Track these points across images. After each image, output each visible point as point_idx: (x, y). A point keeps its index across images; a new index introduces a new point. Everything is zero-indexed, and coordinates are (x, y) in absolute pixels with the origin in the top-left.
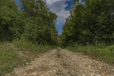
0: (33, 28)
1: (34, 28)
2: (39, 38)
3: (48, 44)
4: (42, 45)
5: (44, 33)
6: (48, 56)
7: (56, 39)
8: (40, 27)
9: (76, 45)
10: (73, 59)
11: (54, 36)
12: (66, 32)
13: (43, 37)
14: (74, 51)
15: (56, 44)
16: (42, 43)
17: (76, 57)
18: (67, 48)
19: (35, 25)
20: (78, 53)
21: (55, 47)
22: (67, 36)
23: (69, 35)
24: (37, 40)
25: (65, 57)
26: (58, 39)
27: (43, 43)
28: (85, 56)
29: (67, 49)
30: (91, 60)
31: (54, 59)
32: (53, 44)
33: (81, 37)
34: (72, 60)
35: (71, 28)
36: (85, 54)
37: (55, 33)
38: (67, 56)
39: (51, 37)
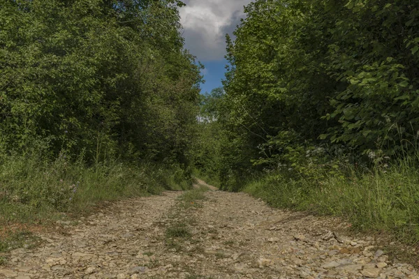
0: (10, 43)
1: (22, 41)
2: (56, 112)
3: (121, 156)
4: (74, 160)
5: (92, 81)
6: (110, 236)
7: (185, 119)
8: (60, 36)
9: (310, 167)
10: (261, 260)
11: (171, 100)
12: (248, 79)
13: (87, 104)
14: (293, 207)
15: (182, 160)
16: (75, 150)
17: (290, 245)
18: (253, 186)
19: (26, 17)
20: (315, 222)
21: (178, 181)
22: (256, 101)
23: (272, 93)
24: (45, 124)
25: (212, 248)
26: (200, 119)
27: (81, 145)
28: (356, 243)
29: (255, 195)
30: (382, 264)
31: (139, 256)
32: (158, 159)
33: (348, 111)
34: (254, 265)
35: (284, 48)
36: (355, 230)
37: (175, 77)
38: (230, 237)
39: (149, 104)
